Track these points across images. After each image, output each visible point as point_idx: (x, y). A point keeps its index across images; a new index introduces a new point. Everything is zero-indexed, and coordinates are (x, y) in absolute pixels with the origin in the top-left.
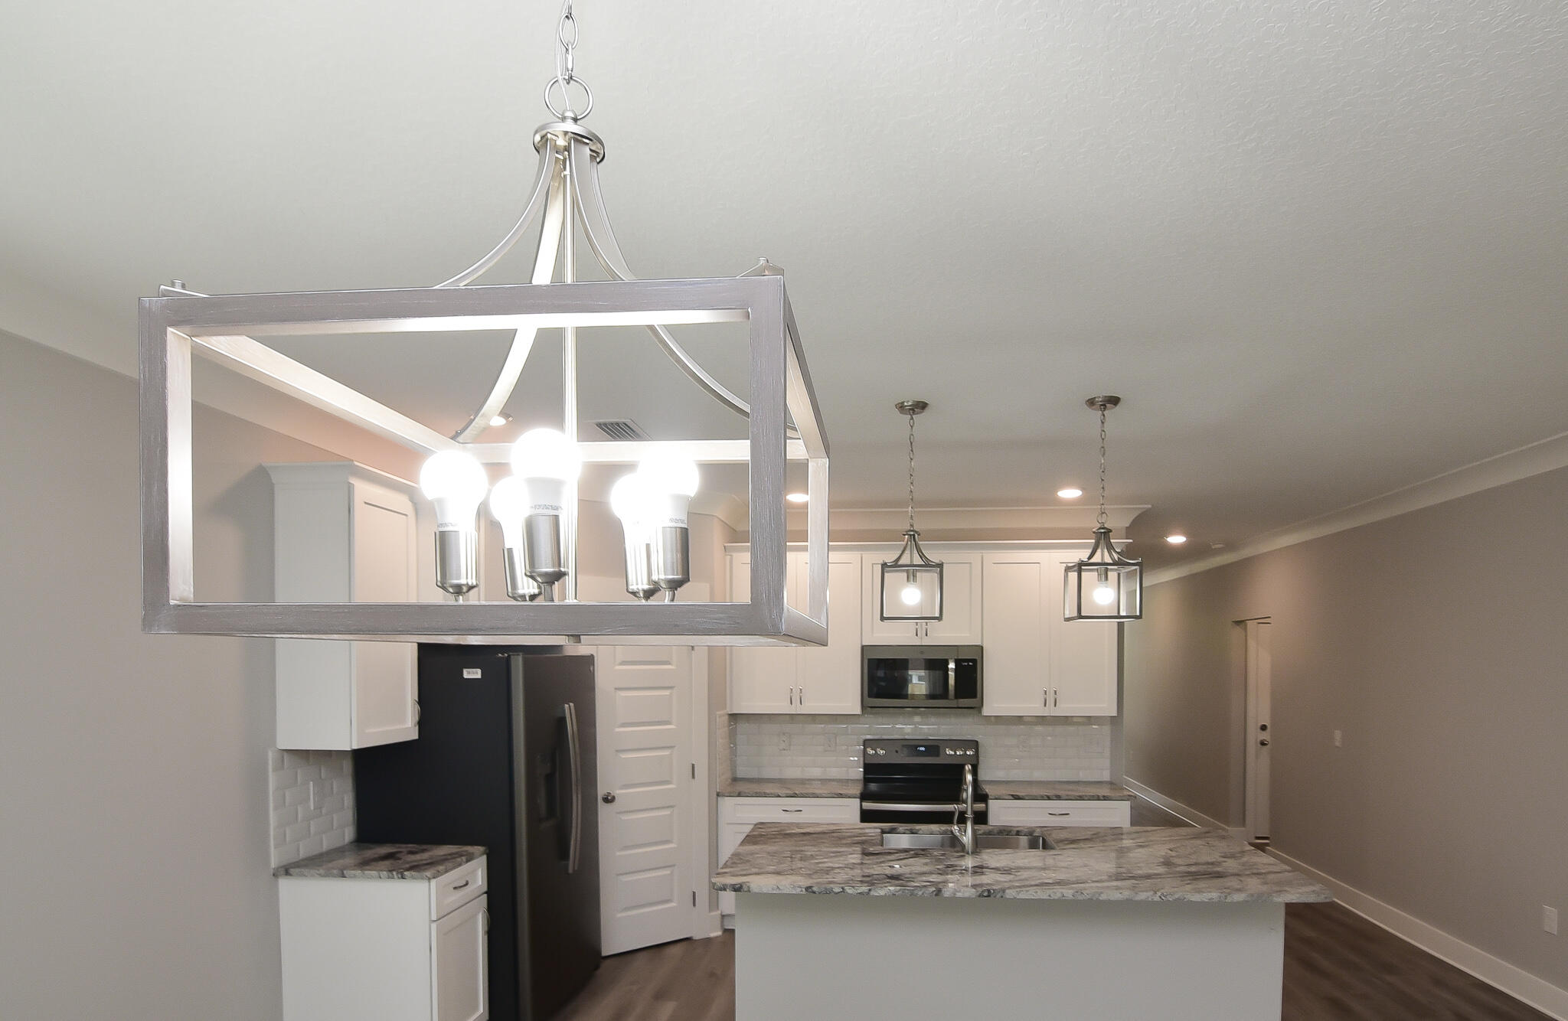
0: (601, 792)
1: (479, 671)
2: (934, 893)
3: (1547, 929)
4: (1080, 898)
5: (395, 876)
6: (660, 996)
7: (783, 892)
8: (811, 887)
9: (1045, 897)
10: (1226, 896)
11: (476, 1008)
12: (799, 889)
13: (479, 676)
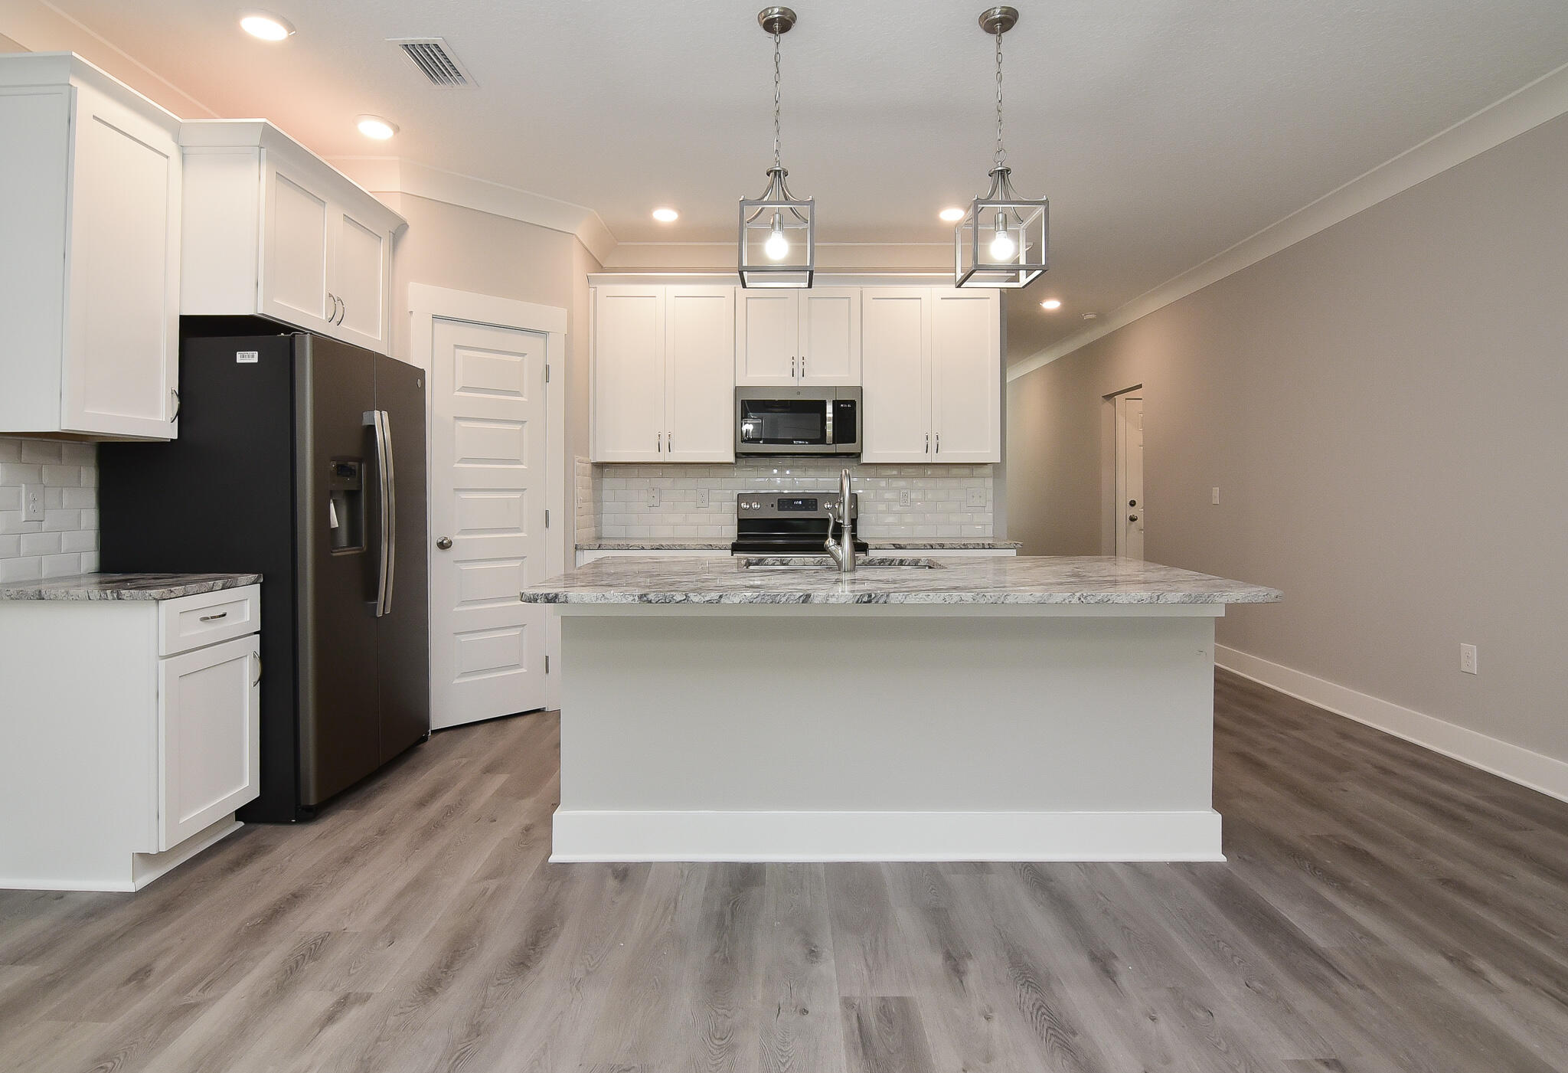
0: (434, 535)
1: (256, 354)
2: (802, 599)
3: (1464, 668)
4: (982, 601)
5: (110, 597)
6: (490, 769)
7: (612, 601)
8: (645, 595)
9: (940, 601)
10: (1158, 596)
11: (241, 781)
12: (632, 598)
13: (255, 360)
